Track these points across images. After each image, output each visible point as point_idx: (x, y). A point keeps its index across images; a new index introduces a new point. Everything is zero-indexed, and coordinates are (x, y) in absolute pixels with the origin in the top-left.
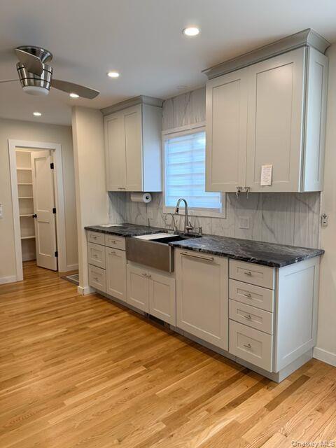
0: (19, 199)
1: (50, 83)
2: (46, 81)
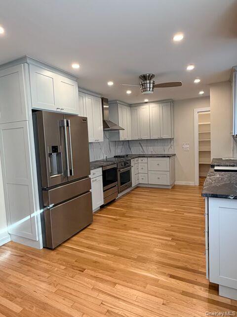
0: (199, 141)
1: (153, 88)
2: (150, 88)
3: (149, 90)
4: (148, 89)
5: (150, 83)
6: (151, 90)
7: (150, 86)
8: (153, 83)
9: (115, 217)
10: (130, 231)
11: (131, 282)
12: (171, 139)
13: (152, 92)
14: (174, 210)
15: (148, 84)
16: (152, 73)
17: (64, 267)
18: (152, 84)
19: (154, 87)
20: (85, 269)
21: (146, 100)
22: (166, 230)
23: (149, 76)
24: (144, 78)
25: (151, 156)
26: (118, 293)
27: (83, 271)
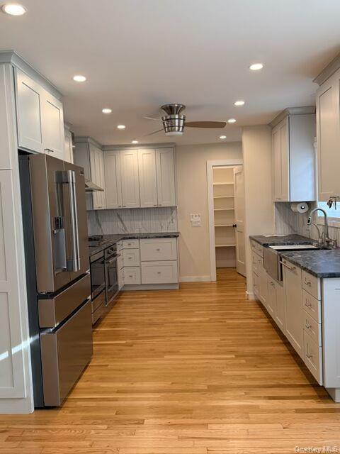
0: (215, 211)
1: (183, 127)
2: (179, 126)
3: (178, 130)
4: (177, 128)
5: (179, 119)
6: (181, 130)
7: (179, 123)
8: (184, 120)
9: (124, 342)
10: (166, 357)
11: (225, 418)
12: (172, 209)
13: (182, 133)
14: (207, 319)
15: (177, 120)
16: (182, 102)
17: (106, 426)
18: (182, 121)
19: (185, 125)
20: (144, 420)
21: (135, 142)
22: (219, 346)
23: (178, 107)
24: (170, 110)
25: (146, 237)
26: (219, 433)
27: (143, 424)
